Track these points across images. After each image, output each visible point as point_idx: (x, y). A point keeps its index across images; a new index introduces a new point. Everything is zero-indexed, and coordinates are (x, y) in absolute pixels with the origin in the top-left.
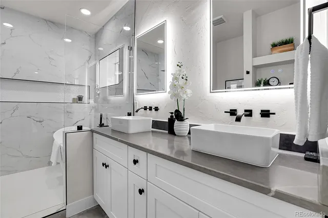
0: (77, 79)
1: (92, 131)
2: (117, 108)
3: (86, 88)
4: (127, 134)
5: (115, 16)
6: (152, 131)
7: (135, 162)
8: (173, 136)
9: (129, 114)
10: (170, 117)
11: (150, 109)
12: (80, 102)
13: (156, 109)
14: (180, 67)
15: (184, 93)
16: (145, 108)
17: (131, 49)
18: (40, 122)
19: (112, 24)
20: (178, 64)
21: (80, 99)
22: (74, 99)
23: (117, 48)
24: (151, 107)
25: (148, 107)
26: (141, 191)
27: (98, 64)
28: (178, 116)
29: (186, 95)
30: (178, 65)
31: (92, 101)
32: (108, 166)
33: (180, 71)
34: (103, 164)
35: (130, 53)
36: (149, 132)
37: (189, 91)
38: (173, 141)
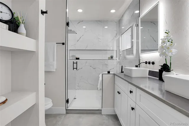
0: (111, 46)
1: (114, 74)
2: (130, 62)
3: (115, 51)
4: (131, 77)
5: (128, 8)
6: (149, 78)
7: (131, 92)
8: (162, 82)
9: (137, 66)
10: (160, 69)
11: (149, 63)
12: (112, 59)
13: (153, 63)
14: (167, 33)
15: (169, 52)
16: (146, 63)
17: (137, 26)
18: (95, 69)
19: (127, 12)
20: (166, 31)
21: (112, 57)
22: (109, 57)
23: (130, 27)
24: (150, 62)
25: (148, 62)
26: (133, 109)
27: (120, 37)
28: (166, 68)
29: (172, 53)
30: (166, 33)
31: (117, 59)
32: (120, 93)
33: (167, 36)
34: (118, 92)
35: (137, 28)
36: (146, 78)
37: (174, 51)
38: (162, 85)
